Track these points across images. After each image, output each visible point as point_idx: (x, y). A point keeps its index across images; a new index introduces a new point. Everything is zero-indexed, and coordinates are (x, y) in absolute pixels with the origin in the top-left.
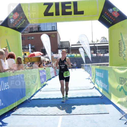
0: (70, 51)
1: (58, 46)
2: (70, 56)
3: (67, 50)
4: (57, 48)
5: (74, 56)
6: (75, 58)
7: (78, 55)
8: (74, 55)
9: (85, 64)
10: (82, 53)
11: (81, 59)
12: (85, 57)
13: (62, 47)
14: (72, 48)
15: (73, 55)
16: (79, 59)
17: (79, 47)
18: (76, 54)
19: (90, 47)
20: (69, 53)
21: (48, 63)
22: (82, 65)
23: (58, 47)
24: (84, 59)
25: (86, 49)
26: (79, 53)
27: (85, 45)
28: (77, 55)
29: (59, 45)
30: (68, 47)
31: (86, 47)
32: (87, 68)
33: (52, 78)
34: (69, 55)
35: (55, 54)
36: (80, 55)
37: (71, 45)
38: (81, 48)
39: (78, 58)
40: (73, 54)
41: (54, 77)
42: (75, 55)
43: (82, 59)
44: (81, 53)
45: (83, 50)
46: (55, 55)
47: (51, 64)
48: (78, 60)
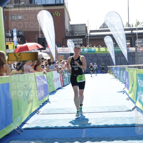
0: (88, 42)
2: (88, 51)
3: (82, 39)
4: (64, 37)
5: (94, 52)
6: (96, 54)
7: (102, 49)
8: (95, 50)
9: (114, 66)
10: (110, 45)
11: (108, 56)
12: (115, 53)
13: (73, 34)
14: (91, 36)
15: (93, 49)
16: (104, 57)
17: (105, 36)
18: (99, 47)
20: (86, 46)
21: (50, 62)
22: (109, 66)
23: (67, 35)
24: (113, 57)
26: (104, 45)
28: (99, 50)
29: (67, 32)
30: (85, 35)
32: (118, 72)
33: (57, 89)
34: (86, 49)
37: (89, 32)
38: (109, 37)
39: (101, 54)
40: (93, 47)
41: (59, 88)
42: (97, 49)
44: (107, 45)
45: (112, 40)
46: (60, 50)
47: (54, 65)
48: (101, 59)
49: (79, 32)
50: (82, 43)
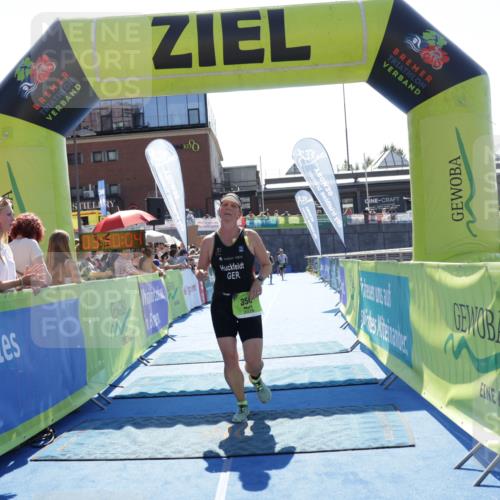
0: (262, 204)
1: (213, 186)
2: (263, 225)
3: (248, 199)
4: (210, 195)
5: (276, 225)
6: (279, 230)
7: (294, 220)
8: (277, 221)
9: (319, 256)
10: (308, 210)
11: (303, 234)
12: (320, 228)
13: (229, 189)
14: (268, 192)
15: (273, 219)
16: (298, 236)
17: (296, 190)
18: (286, 215)
19: (341, 187)
20: (257, 214)
22: (308, 257)
23: (215, 191)
24: (316, 236)
25: (324, 197)
26: (296, 211)
27: (317, 179)
28: (287, 221)
29: (216, 183)
30: (254, 189)
31: (322, 186)
32: (327, 269)
33: (192, 310)
34: (257, 221)
35: (202, 217)
36: (302, 220)
37: (263, 183)
38: (305, 192)
39: (291, 230)
40: (272, 214)
41: (197, 308)
42: (281, 220)
43: (309, 235)
44: (302, 210)
45: (312, 200)
46: (201, 223)
48: (291, 241)
49: (242, 184)
50: (248, 206)
